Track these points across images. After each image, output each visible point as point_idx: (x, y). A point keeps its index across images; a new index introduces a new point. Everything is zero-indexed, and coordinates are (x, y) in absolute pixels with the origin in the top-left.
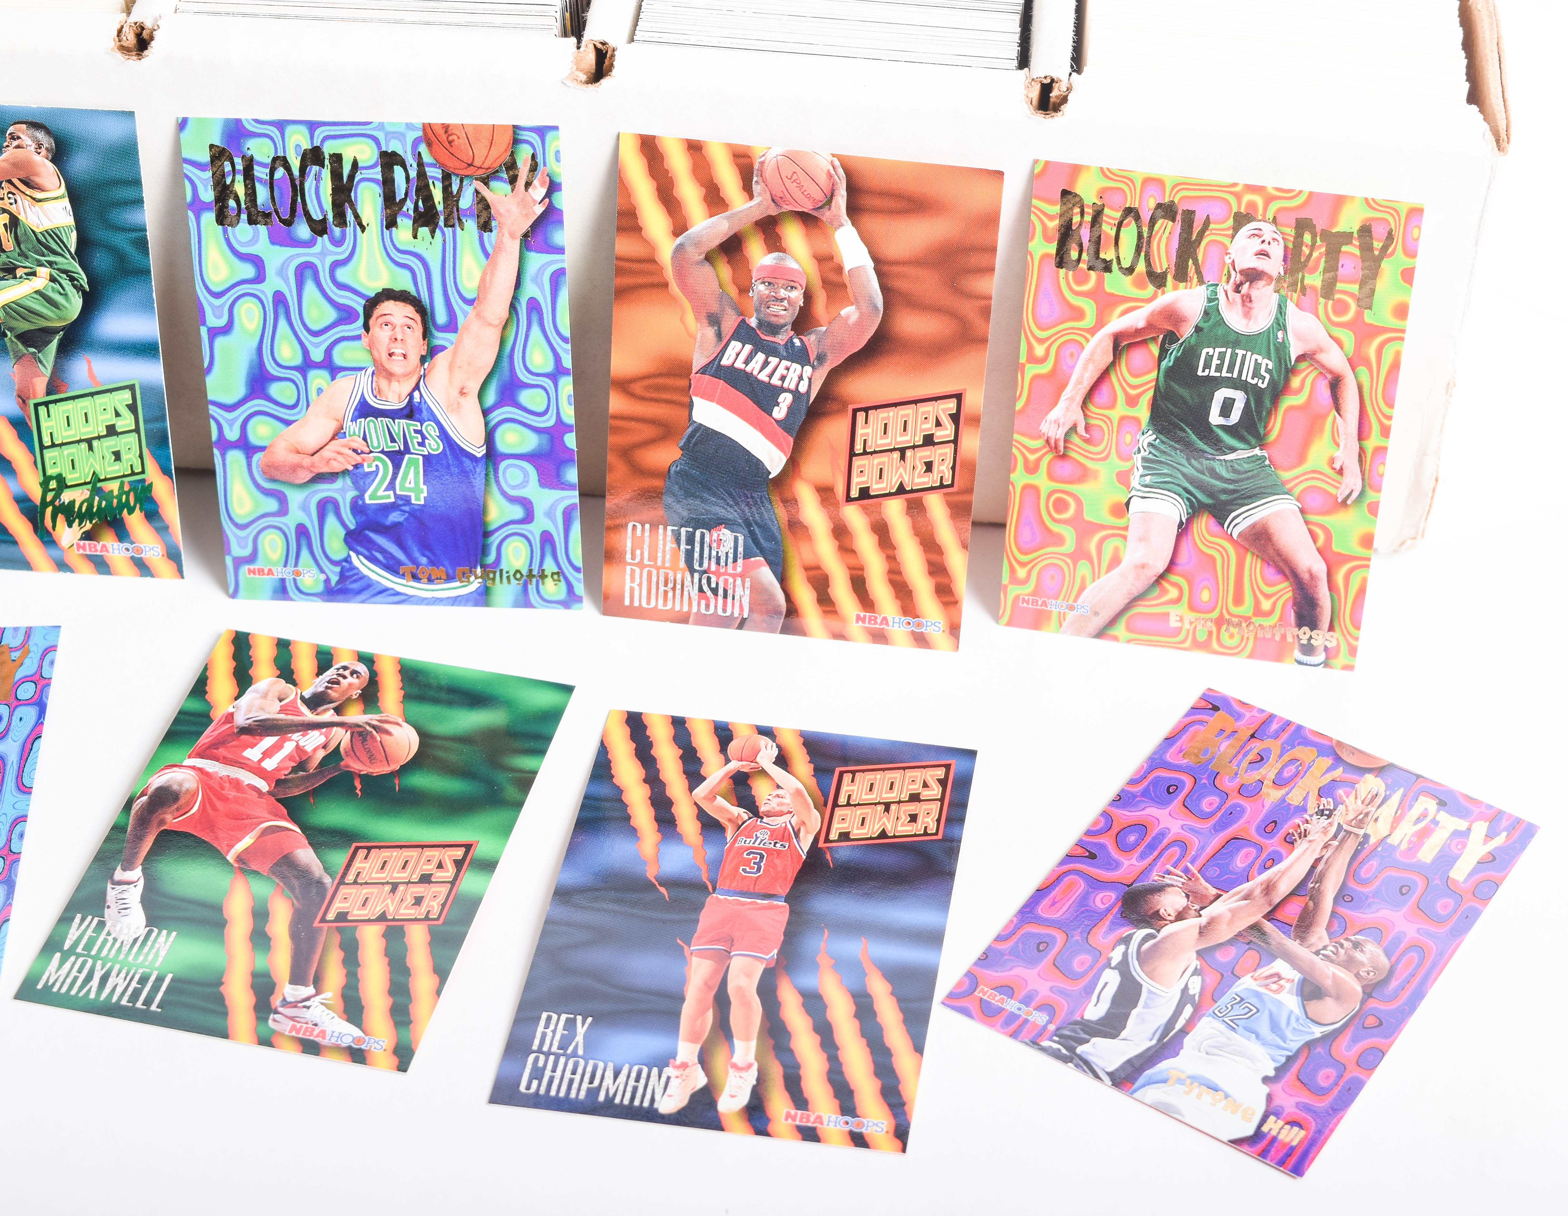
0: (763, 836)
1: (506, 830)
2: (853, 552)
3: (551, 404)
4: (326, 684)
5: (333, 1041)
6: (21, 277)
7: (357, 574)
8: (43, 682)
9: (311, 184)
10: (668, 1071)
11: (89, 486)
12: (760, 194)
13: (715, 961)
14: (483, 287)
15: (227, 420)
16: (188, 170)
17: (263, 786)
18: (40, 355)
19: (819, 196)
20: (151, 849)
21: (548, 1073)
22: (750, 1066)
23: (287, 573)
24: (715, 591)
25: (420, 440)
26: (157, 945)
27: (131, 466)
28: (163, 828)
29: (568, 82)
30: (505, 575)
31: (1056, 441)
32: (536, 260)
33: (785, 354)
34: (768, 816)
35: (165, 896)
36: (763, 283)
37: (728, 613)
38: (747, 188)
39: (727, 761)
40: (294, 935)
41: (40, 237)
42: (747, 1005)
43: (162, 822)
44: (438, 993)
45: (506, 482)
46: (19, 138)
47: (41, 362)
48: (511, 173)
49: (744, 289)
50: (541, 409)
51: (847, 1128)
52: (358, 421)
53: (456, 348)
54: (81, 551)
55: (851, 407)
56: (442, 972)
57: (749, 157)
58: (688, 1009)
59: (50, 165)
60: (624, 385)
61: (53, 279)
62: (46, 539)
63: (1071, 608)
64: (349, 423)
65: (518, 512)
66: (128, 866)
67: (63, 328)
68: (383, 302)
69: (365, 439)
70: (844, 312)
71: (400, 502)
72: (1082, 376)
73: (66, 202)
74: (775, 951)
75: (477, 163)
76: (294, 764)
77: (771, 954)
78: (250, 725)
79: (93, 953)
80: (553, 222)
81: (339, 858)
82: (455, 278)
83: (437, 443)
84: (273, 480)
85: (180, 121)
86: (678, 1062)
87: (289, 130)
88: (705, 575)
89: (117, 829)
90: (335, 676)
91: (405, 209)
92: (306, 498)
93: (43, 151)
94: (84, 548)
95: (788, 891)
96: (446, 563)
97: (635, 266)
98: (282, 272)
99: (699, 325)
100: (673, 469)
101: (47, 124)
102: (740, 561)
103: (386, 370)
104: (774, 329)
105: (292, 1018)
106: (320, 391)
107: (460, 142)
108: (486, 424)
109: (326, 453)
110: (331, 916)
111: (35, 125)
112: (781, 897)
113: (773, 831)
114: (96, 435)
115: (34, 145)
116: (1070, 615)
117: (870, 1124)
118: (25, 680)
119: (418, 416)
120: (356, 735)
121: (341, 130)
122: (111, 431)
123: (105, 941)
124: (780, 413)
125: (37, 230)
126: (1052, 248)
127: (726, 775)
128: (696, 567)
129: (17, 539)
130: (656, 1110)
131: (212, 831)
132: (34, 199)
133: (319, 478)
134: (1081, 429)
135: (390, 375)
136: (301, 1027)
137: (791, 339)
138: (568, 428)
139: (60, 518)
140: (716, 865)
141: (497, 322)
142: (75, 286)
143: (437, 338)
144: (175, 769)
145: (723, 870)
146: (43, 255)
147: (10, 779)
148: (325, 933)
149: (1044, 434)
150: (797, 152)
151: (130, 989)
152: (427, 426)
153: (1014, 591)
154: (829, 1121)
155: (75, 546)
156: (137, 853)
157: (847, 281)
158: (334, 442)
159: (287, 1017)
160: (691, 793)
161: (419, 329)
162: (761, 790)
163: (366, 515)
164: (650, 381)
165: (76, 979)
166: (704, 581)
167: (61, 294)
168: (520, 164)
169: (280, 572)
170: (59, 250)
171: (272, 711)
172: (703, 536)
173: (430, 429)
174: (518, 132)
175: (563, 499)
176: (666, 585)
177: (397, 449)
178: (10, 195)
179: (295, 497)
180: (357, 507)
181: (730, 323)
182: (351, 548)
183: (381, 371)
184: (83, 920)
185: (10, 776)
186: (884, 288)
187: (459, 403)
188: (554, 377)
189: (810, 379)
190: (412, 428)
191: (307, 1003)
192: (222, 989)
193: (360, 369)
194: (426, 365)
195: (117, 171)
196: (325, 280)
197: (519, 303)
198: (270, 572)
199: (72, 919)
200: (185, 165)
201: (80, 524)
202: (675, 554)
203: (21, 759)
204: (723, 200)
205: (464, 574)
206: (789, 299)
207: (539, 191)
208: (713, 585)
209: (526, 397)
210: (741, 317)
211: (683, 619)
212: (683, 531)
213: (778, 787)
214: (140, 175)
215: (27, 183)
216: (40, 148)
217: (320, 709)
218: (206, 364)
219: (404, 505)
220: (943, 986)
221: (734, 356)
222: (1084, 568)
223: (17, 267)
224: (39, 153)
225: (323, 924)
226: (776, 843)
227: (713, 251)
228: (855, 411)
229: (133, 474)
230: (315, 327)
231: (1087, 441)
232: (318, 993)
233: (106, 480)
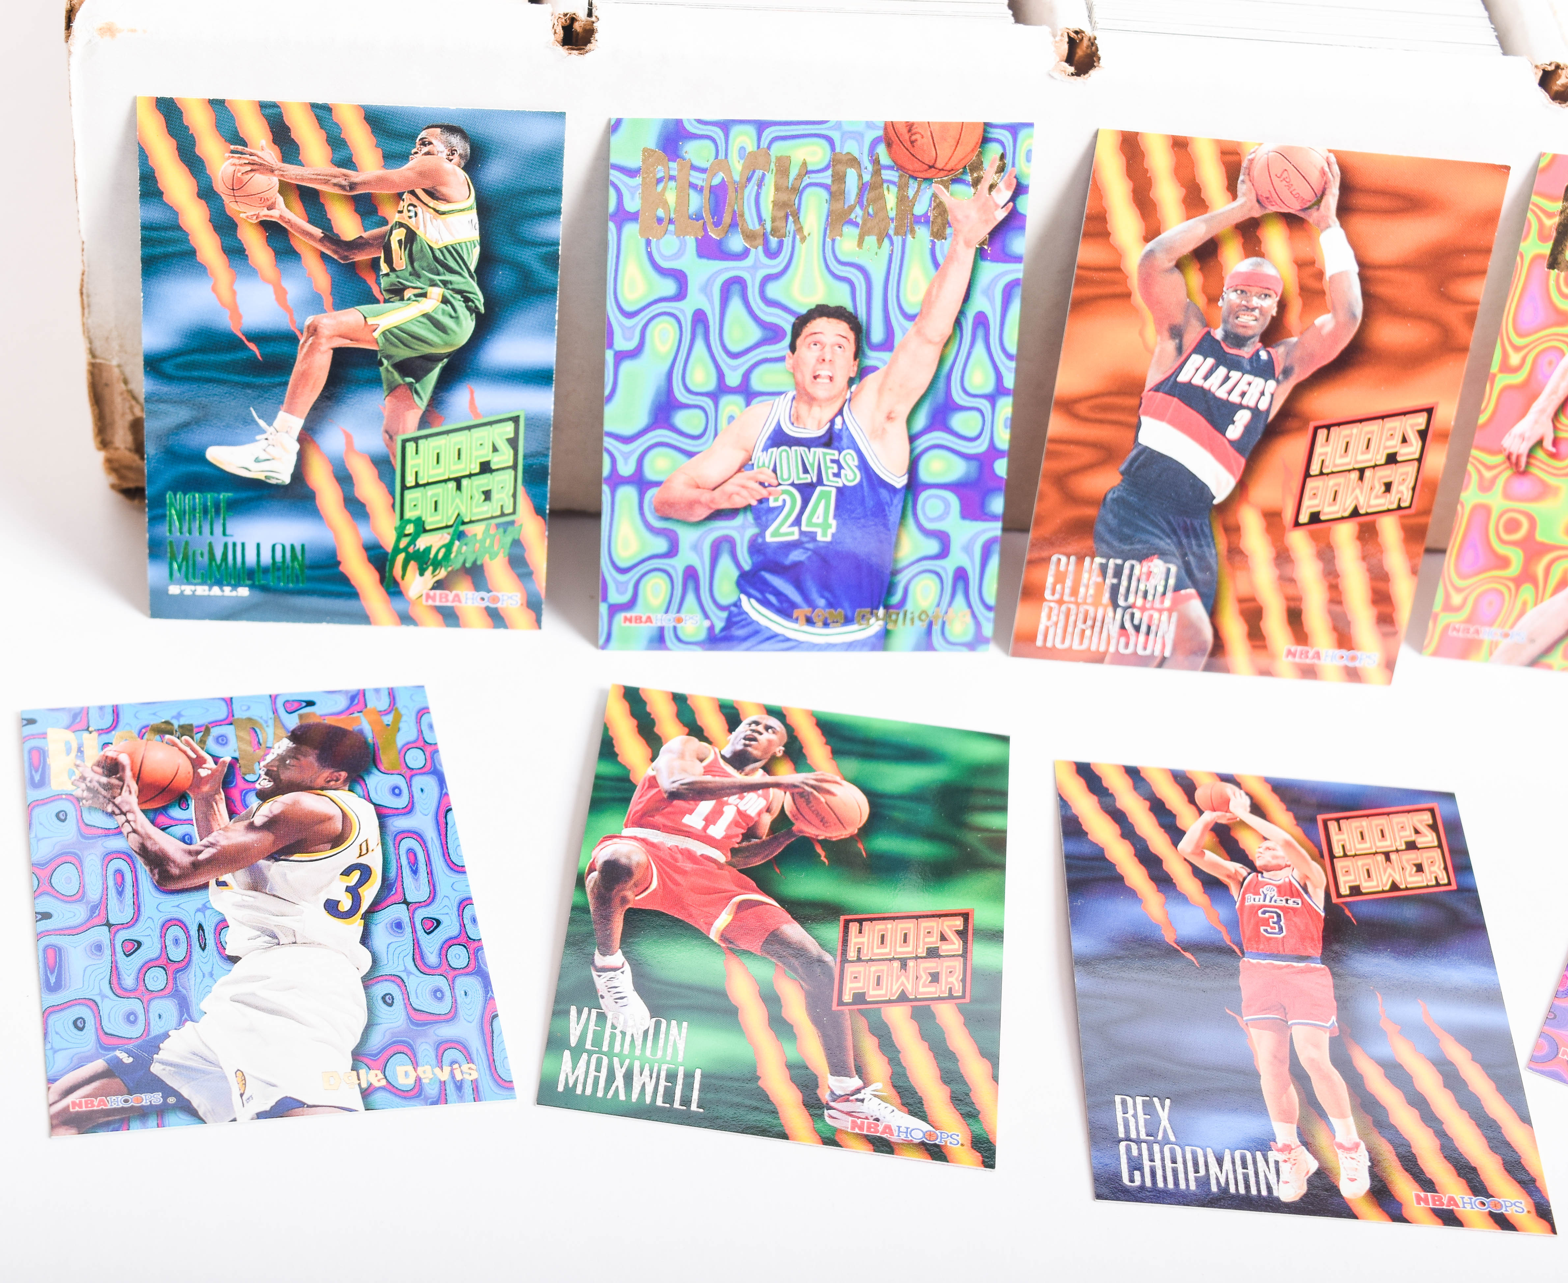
0: (1270, 892)
1: (998, 895)
2: (1292, 581)
3: (985, 428)
4: (743, 741)
5: (903, 1136)
6: (409, 299)
7: (745, 619)
8: (429, 749)
9: (752, 190)
10: (1272, 1156)
11: (451, 530)
12: (1244, 194)
13: (1274, 1031)
14: (928, 301)
15: (622, 453)
16: (615, 176)
17: (720, 857)
18: (418, 386)
19: (1308, 195)
20: (623, 930)
21: (1147, 1164)
22: (1356, 1146)
23: (667, 621)
24: (1137, 628)
25: (836, 470)
26: (671, 1038)
27: (502, 507)
28: (627, 907)
29: (1055, 74)
30: (909, 616)
31: (1518, 457)
32: (990, 270)
33: (1248, 368)
34: (1268, 871)
35: (659, 981)
36: (1236, 291)
37: (1148, 652)
38: (1232, 188)
39: (1201, 812)
40: (816, 1021)
41: (438, 254)
42: (1326, 1078)
43: (624, 900)
44: (995, 1078)
45: (924, 514)
46: (430, 143)
47: (417, 393)
48: (975, 175)
49: (1213, 299)
50: (973, 433)
51: (1486, 1210)
52: (770, 450)
53: (889, 368)
54: (430, 602)
55: (1312, 425)
56: (991, 1056)
57: (1238, 154)
58: (1267, 1085)
59: (462, 175)
60: (1068, 406)
61: (445, 301)
62: (392, 590)
63: (1506, 635)
64: (760, 453)
65: (933, 546)
66: (606, 950)
67: (448, 355)
68: (814, 318)
69: (774, 471)
70: (1318, 321)
71: (804, 539)
72: (1557, 387)
73: (473, 215)
74: (1334, 1018)
75: (939, 165)
76: (743, 831)
77: (1331, 1022)
78: (678, 789)
79: (605, 1048)
80: (1014, 229)
81: (832, 933)
82: (898, 291)
83: (853, 472)
84: (666, 518)
85: (613, 123)
86: (1280, 1145)
87: (735, 131)
88: (1129, 610)
89: (578, 911)
90: (749, 733)
91: (853, 216)
92: (700, 537)
93: (456, 158)
94: (434, 599)
95: (1320, 951)
96: (846, 605)
97: (1095, 275)
98: (705, 289)
99: (1159, 338)
100: (1110, 496)
101: (464, 128)
102: (1169, 594)
103: (808, 394)
104: (1239, 341)
105: (849, 1114)
106: (731, 418)
107: (923, 142)
108: (912, 451)
109: (729, 487)
110: (847, 998)
111: (451, 129)
112: (1317, 958)
113: (1279, 887)
114: (467, 473)
115: (446, 152)
116: (1504, 643)
117: (1508, 1204)
118: (408, 747)
119: (836, 444)
120: (796, 797)
121: (792, 130)
122: (485, 468)
123: (613, 1037)
124: (1234, 432)
125: (435, 247)
126: (1546, 249)
127: (1206, 826)
128: (1121, 602)
129: (359, 590)
130: (1278, 1199)
131: (683, 908)
132: (437, 211)
133: (718, 515)
134: (1548, 444)
135: (811, 400)
136: (863, 1123)
137: (1258, 351)
138: (1000, 454)
139: (412, 566)
140: (1234, 925)
141: (937, 339)
142: (468, 308)
143: (869, 358)
144: (615, 840)
145: (1244, 932)
146: (438, 274)
147: (437, 858)
148: (848, 1017)
149: (1505, 450)
150: (1291, 148)
151: (661, 1090)
152: (845, 456)
153: (1445, 619)
154: (1464, 1203)
155: (424, 597)
156: (610, 935)
157: (1326, 287)
158: (739, 474)
159: (842, 1112)
160: (1176, 847)
161: (851, 348)
162: (1247, 841)
163: (764, 554)
164: (1098, 401)
165: (596, 1079)
166: (1127, 617)
167: (451, 317)
168: (986, 164)
169: (661, 620)
170: (457, 268)
171: (695, 774)
172: (1132, 567)
173: (849, 458)
174: (989, 129)
175: (984, 531)
176: (1085, 622)
177: (809, 481)
178: (411, 208)
179: (687, 536)
180: (756, 547)
181: (1193, 334)
182: (743, 590)
183: (804, 396)
184: (580, 1012)
185: (435, 853)
186: (1366, 295)
187: (884, 430)
188: (992, 399)
189: (1272, 395)
190: (828, 458)
191: (859, 1096)
192: (760, 1083)
193: (779, 394)
194: (854, 388)
195: (536, 180)
196: (754, 296)
197: (965, 317)
198: (649, 619)
199: (568, 1012)
200: (612, 172)
201: (434, 571)
202: (1099, 588)
203: (440, 835)
204: (1203, 201)
205: (863, 616)
206: (1262, 310)
207: (1003, 195)
208: (1136, 622)
209: (959, 421)
210: (1206, 329)
211: (1099, 658)
212: (1112, 563)
213: (1265, 839)
214: (561, 183)
215: (431, 194)
216: (453, 154)
217: (748, 768)
218: (607, 392)
219: (808, 542)
220: (1523, 1049)
221: (1193, 371)
222: (1527, 591)
223: (406, 288)
224: (451, 160)
225: (843, 1008)
226: (1287, 900)
227: (1185, 257)
228: (1316, 429)
229: (503, 515)
230: (734, 348)
231: (1553, 456)
232: (866, 1085)
233: (471, 522)
